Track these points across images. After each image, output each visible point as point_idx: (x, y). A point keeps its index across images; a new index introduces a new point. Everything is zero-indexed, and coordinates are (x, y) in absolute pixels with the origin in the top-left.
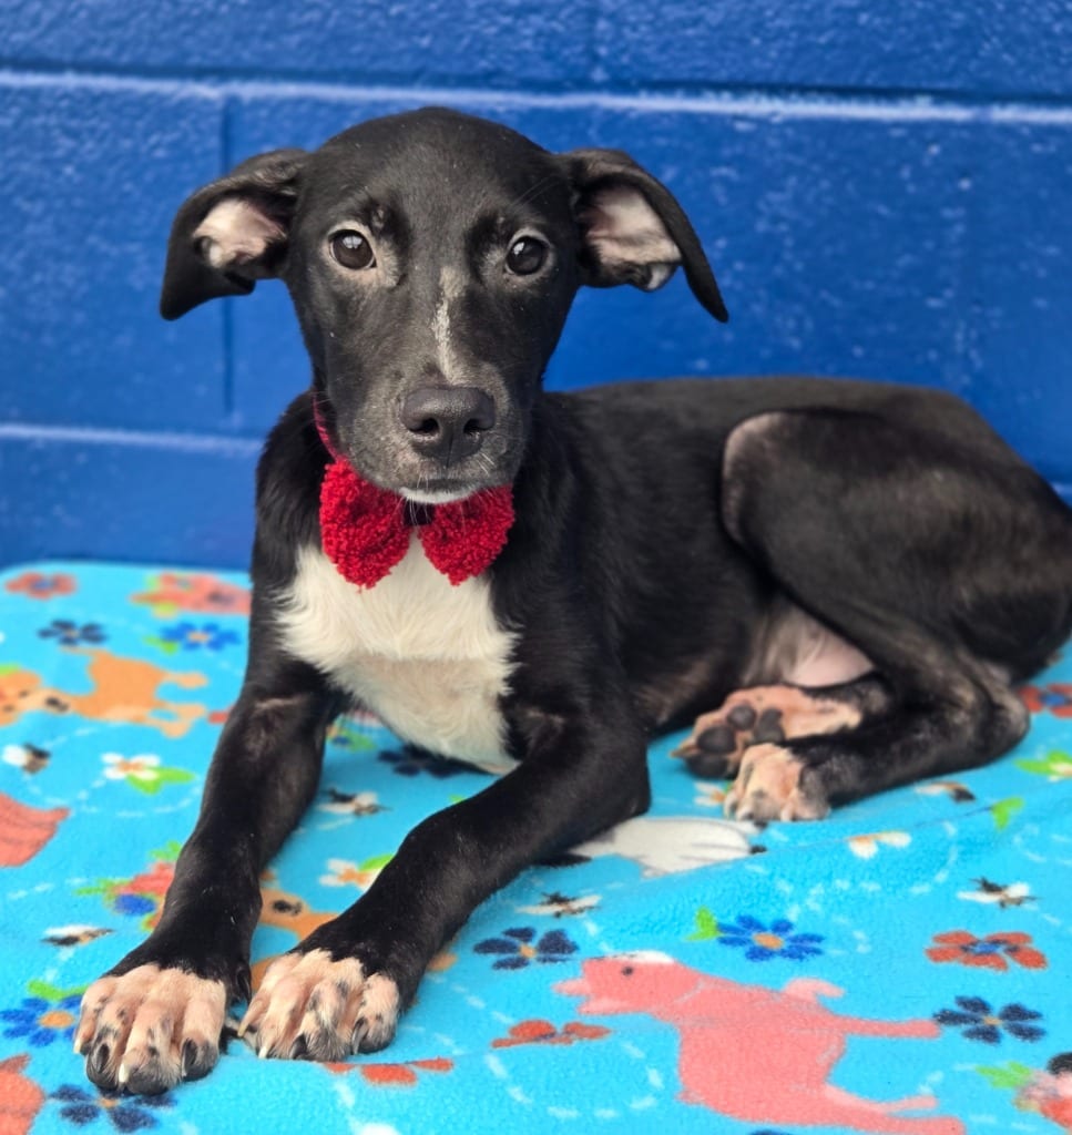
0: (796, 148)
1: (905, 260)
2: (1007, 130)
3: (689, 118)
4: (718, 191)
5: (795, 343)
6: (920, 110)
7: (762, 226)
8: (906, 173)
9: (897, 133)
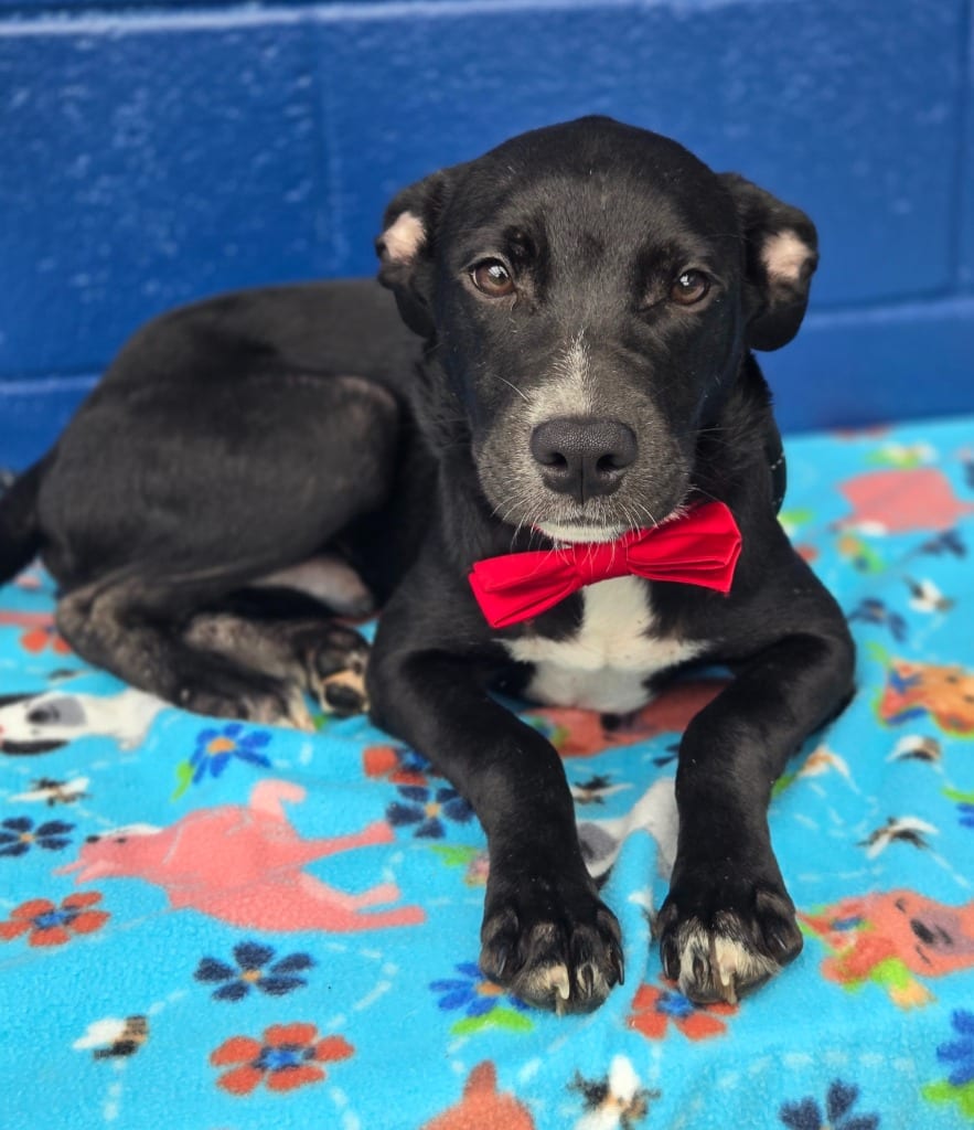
0: (140, 62)
1: (262, 159)
2: (332, 27)
3: (29, 41)
4: (71, 111)
5: (170, 249)
6: (251, 16)
7: (120, 141)
8: (247, 77)
9: (234, 39)
